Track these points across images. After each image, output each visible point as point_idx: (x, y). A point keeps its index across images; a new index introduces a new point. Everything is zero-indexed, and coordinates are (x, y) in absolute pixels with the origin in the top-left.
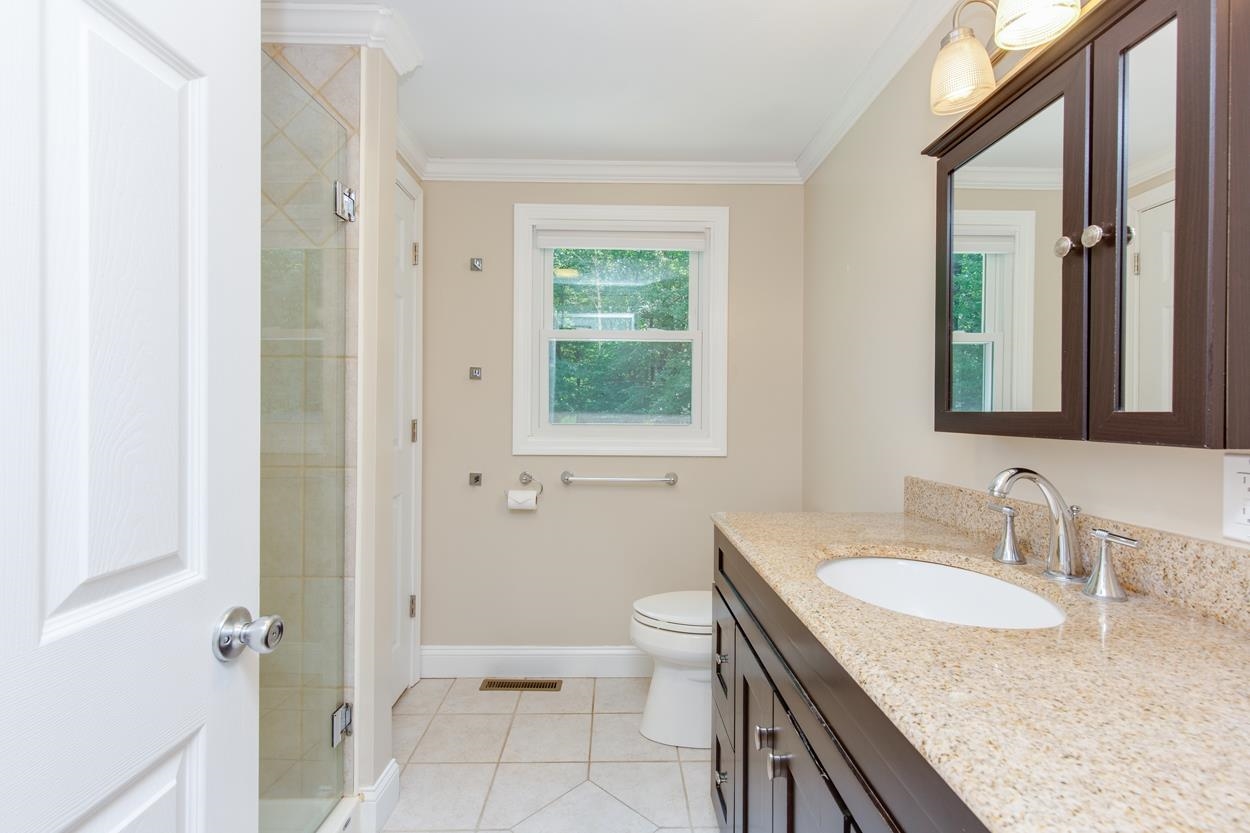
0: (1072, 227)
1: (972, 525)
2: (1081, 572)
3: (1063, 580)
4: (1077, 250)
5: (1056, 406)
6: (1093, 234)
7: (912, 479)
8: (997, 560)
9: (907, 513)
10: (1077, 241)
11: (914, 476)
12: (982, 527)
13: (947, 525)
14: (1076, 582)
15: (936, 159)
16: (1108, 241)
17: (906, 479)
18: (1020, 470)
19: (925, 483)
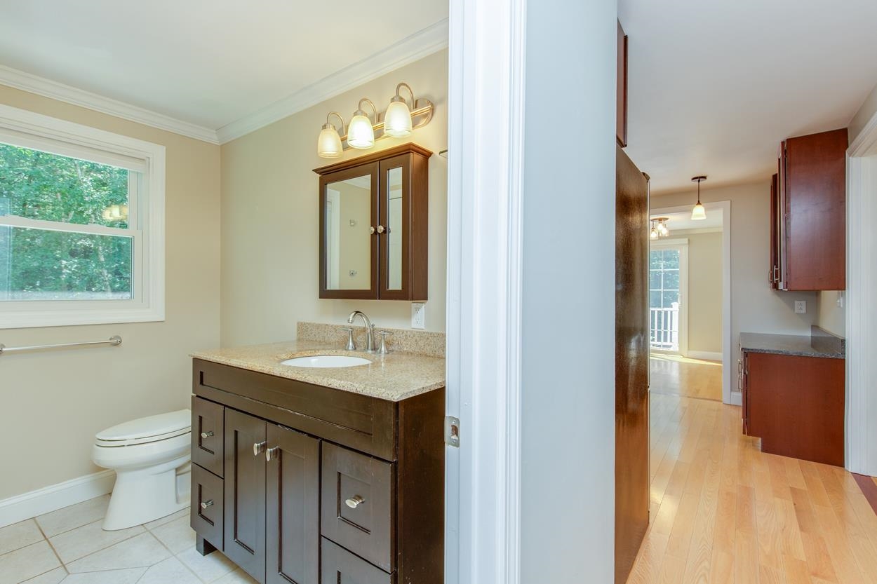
0: (373, 224)
1: (333, 340)
2: (375, 349)
3: (370, 352)
4: (376, 232)
5: (368, 288)
6: (381, 229)
7: (302, 323)
8: (347, 350)
9: (299, 340)
10: (376, 229)
11: (302, 321)
12: (337, 340)
13: (320, 341)
14: (374, 352)
15: (319, 176)
16: (385, 232)
17: (298, 323)
18: (357, 312)
19: (309, 324)
